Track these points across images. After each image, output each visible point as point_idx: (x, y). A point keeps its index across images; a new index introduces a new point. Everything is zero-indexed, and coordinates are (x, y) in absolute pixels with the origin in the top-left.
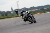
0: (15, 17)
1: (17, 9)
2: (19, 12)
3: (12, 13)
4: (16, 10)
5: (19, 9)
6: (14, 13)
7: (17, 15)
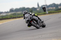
0: (42, 14)
1: (44, 5)
2: (47, 9)
3: (38, 9)
4: (43, 7)
5: (46, 5)
6: (40, 9)
7: (44, 12)
